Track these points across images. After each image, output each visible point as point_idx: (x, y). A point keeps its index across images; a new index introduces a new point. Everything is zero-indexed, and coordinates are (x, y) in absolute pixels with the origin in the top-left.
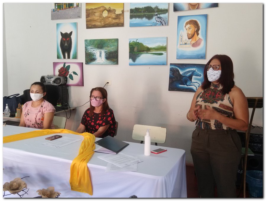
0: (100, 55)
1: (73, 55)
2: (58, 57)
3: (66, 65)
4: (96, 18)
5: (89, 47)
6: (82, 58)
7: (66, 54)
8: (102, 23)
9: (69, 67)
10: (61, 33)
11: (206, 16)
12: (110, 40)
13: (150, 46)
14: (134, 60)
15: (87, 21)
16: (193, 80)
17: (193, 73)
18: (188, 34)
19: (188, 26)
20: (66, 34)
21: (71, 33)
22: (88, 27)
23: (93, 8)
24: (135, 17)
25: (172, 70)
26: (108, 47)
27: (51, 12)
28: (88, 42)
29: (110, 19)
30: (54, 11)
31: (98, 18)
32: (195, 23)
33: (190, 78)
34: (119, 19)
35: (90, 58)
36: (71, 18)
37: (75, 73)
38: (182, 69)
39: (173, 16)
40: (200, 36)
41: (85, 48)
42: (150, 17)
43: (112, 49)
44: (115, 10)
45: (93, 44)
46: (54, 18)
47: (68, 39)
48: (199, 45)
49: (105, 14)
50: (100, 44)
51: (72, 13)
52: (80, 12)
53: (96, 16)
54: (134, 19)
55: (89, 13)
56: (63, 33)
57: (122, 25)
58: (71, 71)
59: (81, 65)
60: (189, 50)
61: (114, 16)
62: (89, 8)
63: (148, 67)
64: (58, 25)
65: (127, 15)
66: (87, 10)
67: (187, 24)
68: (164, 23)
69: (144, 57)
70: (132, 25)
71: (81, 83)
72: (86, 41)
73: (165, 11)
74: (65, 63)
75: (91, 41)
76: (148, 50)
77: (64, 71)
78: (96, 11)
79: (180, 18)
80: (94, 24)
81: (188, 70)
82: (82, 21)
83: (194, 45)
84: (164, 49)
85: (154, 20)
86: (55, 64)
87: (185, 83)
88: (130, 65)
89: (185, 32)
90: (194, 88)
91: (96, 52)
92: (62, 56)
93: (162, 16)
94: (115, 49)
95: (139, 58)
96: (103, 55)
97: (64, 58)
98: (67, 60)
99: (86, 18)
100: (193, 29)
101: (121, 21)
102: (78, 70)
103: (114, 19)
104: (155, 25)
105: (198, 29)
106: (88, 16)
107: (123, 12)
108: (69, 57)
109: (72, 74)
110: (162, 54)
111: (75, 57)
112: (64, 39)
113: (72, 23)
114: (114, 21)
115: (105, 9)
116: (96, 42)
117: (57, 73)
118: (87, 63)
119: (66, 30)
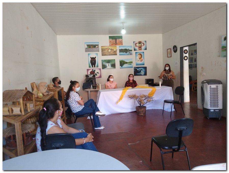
0: (109, 66)
1: (97, 66)
2: (90, 67)
3: (94, 70)
4: (106, 52)
5: (104, 63)
6: (100, 67)
7: (94, 66)
8: (109, 54)
9: (95, 71)
10: (91, 57)
11: (144, 52)
12: (112, 60)
13: (127, 62)
14: (122, 66)
15: (102, 53)
16: (141, 72)
17: (141, 70)
18: (139, 58)
19: (139, 55)
20: (93, 58)
21: (95, 57)
22: (102, 55)
23: (104, 48)
24: (121, 52)
25: (134, 69)
26: (112, 62)
27: (85, 49)
28: (103, 61)
29: (112, 53)
30: (87, 48)
31: (107, 52)
32: (141, 54)
33: (141, 71)
34: (115, 52)
35: (104, 67)
36: (95, 51)
37: (98, 73)
38: (138, 68)
39: (134, 52)
40: (142, 58)
41: (102, 63)
42: (126, 52)
43: (113, 63)
44: (113, 50)
45: (105, 61)
46: (86, 51)
47: (94, 60)
48: (142, 61)
49: (110, 51)
50: (109, 61)
51: (95, 50)
52: (99, 50)
53: (106, 51)
54: (121, 53)
55: (103, 50)
56: (92, 57)
57: (116, 55)
58: (96, 72)
59: (100, 69)
60: (140, 62)
61: (113, 51)
62: (103, 48)
63: (126, 68)
64: (89, 54)
65: (118, 52)
66: (102, 49)
67: (138, 55)
68: (131, 54)
69: (125, 65)
70: (120, 55)
71: (100, 77)
72: (102, 60)
73: (131, 50)
74: (93, 69)
75: (104, 60)
76: (127, 63)
77: (93, 72)
78: (106, 49)
79: (136, 53)
80: (105, 54)
81: (140, 69)
82: (100, 53)
83: (141, 61)
84: (132, 62)
85: (128, 53)
86: (88, 70)
87: (139, 73)
88: (120, 68)
89: (138, 57)
90: (142, 74)
91: (107, 64)
92: (91, 66)
93: (130, 52)
94: (114, 63)
95: (124, 66)
96: (110, 65)
97: (93, 67)
98: (94, 68)
99: (102, 52)
100: (140, 56)
101: (116, 53)
102: (99, 71)
103: (113, 52)
104: (128, 55)
105: (142, 56)
106: (102, 51)
107: (116, 50)
108: (95, 67)
109: (97, 73)
110: (131, 64)
111: (98, 66)
112: (92, 60)
113: (95, 54)
114: (113, 53)
115: (110, 49)
116: (107, 61)
117: (89, 73)
118: (103, 68)
119: (93, 56)
